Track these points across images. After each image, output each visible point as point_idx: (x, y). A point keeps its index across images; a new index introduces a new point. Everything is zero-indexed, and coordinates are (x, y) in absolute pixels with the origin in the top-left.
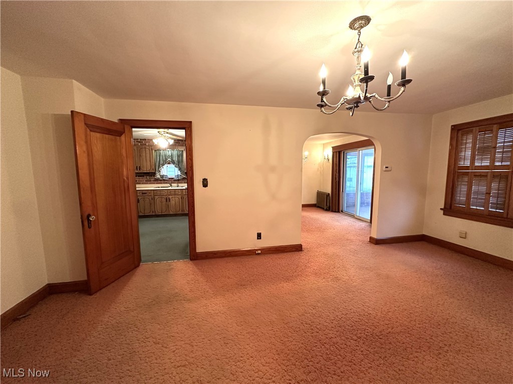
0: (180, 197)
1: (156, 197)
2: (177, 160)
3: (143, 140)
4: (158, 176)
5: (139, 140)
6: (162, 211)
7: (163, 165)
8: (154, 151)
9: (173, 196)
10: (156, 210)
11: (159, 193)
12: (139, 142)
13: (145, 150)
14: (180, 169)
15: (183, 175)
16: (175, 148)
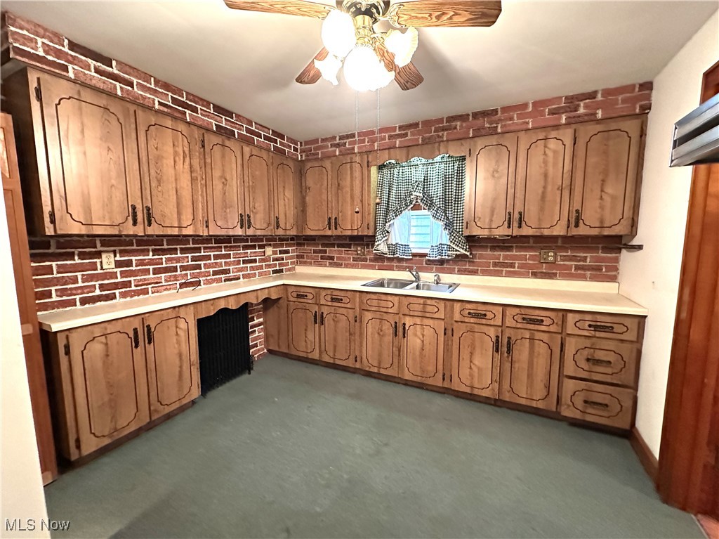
0: (440, 326)
1: (368, 316)
2: (440, 193)
3: (348, 137)
4: (382, 247)
5: (337, 141)
6: (380, 362)
7: (398, 212)
8: (374, 170)
9: (418, 321)
10: (364, 357)
11: (375, 303)
12: (338, 145)
13: (351, 168)
14: (449, 225)
15: (456, 247)
16: (437, 150)
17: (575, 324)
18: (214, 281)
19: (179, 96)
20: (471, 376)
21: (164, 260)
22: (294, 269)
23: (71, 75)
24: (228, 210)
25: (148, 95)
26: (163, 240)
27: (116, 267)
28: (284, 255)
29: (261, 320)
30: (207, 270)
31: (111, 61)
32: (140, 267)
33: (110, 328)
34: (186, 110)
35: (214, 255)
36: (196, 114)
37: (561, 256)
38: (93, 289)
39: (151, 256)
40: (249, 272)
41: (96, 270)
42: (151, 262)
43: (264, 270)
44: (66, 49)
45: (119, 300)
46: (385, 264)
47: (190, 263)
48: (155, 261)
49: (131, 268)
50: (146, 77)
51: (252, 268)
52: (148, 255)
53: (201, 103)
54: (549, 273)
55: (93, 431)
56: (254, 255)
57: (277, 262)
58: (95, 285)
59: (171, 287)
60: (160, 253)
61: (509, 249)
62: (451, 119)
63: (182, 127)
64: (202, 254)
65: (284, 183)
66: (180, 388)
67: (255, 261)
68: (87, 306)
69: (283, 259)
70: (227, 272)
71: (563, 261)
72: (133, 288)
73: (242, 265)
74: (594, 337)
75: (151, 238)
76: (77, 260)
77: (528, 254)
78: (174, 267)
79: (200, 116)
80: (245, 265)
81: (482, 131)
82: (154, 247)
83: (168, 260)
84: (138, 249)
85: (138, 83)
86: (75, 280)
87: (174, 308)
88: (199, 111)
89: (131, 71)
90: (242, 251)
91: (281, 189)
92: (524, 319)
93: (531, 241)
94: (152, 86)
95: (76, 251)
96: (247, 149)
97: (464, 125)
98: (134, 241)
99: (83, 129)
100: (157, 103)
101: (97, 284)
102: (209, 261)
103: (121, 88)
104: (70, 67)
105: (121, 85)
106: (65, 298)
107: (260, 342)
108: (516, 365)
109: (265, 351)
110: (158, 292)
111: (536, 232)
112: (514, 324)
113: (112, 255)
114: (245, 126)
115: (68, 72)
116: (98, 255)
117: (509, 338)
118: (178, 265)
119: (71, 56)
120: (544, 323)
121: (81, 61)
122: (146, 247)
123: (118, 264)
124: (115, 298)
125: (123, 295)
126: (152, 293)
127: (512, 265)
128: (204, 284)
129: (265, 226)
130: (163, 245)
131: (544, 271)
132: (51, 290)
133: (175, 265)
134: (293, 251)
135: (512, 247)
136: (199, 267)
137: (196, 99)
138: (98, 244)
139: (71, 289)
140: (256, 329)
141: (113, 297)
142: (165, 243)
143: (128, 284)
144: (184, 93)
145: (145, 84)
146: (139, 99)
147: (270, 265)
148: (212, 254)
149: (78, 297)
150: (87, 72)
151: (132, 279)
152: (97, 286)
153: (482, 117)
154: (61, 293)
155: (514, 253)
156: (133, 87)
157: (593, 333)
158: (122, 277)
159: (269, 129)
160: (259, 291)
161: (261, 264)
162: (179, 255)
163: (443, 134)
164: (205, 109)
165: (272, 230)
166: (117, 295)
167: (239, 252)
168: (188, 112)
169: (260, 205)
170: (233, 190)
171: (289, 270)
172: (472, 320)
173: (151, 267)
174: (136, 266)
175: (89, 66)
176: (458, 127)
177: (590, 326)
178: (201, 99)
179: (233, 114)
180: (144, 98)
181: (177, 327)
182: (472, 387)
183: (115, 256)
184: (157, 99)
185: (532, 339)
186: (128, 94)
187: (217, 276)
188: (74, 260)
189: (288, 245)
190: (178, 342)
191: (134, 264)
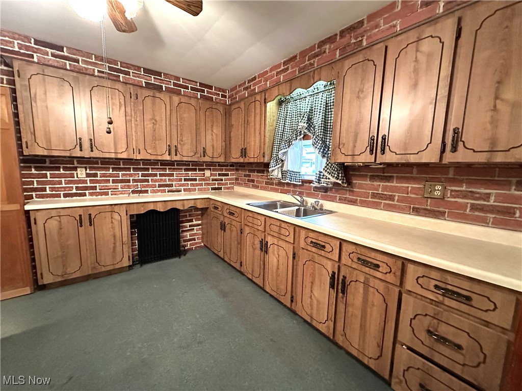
0: (290, 250)
1: (247, 230)
3: (252, 80)
5: (247, 85)
9: (276, 241)
11: (251, 219)
12: (247, 88)
13: (255, 106)
14: (326, 153)
15: (327, 175)
16: (312, 79)
17: (417, 279)
18: (159, 191)
19: (116, 65)
20: (311, 305)
21: (120, 175)
22: (233, 188)
23: (35, 60)
24: (157, 142)
25: (90, 67)
26: (120, 162)
27: (87, 177)
28: (223, 178)
29: (200, 222)
30: (153, 183)
31: (62, 48)
32: (103, 178)
33: (62, 212)
34: (119, 74)
35: (159, 174)
36: (128, 77)
37: (452, 191)
38: (71, 189)
39: (111, 171)
40: (189, 187)
41: (74, 178)
42: (111, 176)
43: (204, 187)
44: (33, 45)
45: (88, 197)
46: (285, 188)
47: (140, 178)
48: (114, 175)
49: (97, 178)
50: (89, 55)
51: (192, 185)
52: (109, 171)
53: (133, 68)
54: (434, 211)
55: (51, 271)
56: (195, 175)
57: (217, 182)
58: (73, 187)
59: (126, 192)
60: (118, 170)
61: (389, 179)
62: (322, 43)
63: (119, 86)
64: (150, 172)
65: (213, 121)
66: (114, 257)
67: (195, 180)
68: (67, 198)
69: (222, 180)
70: (171, 185)
71: (455, 198)
72: (98, 190)
73: (183, 182)
74: (442, 303)
75: (112, 160)
76: (62, 171)
77: (410, 186)
78: (128, 179)
79: (131, 77)
80: (185, 182)
81: (347, 48)
82: (113, 166)
83: (123, 175)
84: (102, 167)
85: (82, 60)
86: (60, 183)
87: (111, 205)
88: (131, 74)
89: (77, 53)
90: (183, 172)
91: (209, 127)
92: (359, 259)
93: (415, 170)
94: (94, 61)
95: (62, 166)
96: (176, 99)
97: (332, 46)
98: (99, 161)
99: (46, 92)
100: (96, 71)
101: (74, 186)
102: (156, 178)
103: (70, 64)
104: (35, 55)
105: (70, 62)
106: (54, 192)
107: (198, 238)
108: (350, 309)
109: (202, 244)
110: (115, 194)
111: (402, 159)
112: (349, 263)
113: (84, 170)
114: (172, 81)
115: (33, 58)
116: (75, 169)
117: (345, 277)
118: (131, 178)
119: (36, 48)
120: (380, 269)
121: (42, 50)
122: (107, 166)
123: (88, 175)
124: (86, 195)
125: (91, 194)
126: (111, 195)
127: (391, 198)
128: (151, 193)
129: (192, 154)
130: (120, 165)
131: (429, 208)
132: (46, 187)
133: (129, 178)
134: (232, 175)
135: (392, 177)
136: (147, 181)
137: (129, 66)
138: (76, 163)
139: (58, 188)
140: (195, 228)
141: (84, 195)
142: (122, 164)
143: (95, 188)
144: (119, 63)
145: (88, 60)
146: (82, 70)
147: (209, 183)
148: (158, 173)
149: (62, 193)
150: (46, 57)
151: (97, 185)
152: (74, 188)
153: (349, 33)
154: (52, 189)
155: (394, 184)
156: (79, 63)
157: (441, 298)
158: (90, 183)
159: (197, 82)
160: (185, 201)
161: (201, 182)
162: (132, 172)
163: (314, 61)
164: (137, 72)
165: (198, 157)
166: (87, 194)
167: (181, 173)
168: (121, 75)
169: (188, 139)
170: (162, 128)
171: (228, 188)
172: (314, 249)
173: (111, 179)
174: (100, 177)
175: (48, 52)
176: (327, 51)
177: (436, 287)
178: (133, 66)
179: (161, 73)
180: (87, 69)
181: (112, 218)
182: (312, 318)
183: (86, 170)
184: (96, 69)
185: (366, 284)
186: (74, 68)
187: (162, 188)
188: (60, 171)
189: (226, 170)
190: (113, 228)
191: (99, 176)
